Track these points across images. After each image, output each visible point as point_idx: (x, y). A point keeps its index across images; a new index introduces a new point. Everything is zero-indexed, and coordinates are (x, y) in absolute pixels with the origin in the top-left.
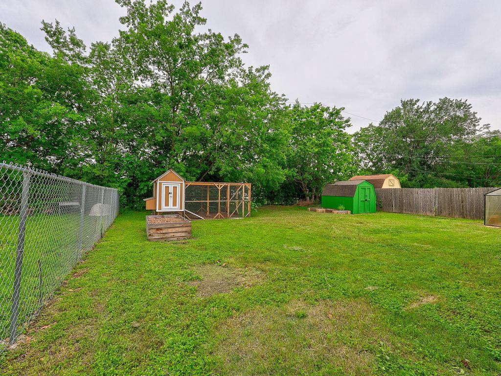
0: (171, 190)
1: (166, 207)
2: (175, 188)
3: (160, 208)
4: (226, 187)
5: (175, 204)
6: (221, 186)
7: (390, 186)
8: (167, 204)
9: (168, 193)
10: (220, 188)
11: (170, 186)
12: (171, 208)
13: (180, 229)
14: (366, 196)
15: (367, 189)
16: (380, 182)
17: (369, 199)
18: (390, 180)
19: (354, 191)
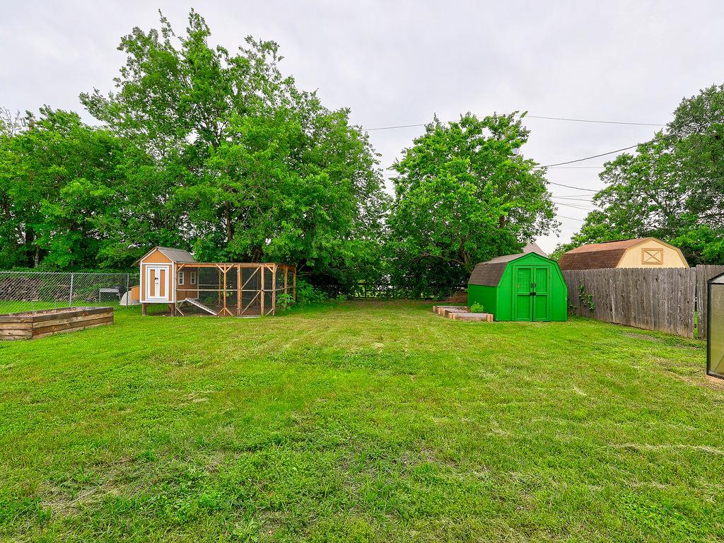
0: (157, 274)
1: (152, 297)
2: (163, 271)
3: (143, 299)
4: (234, 270)
5: (162, 293)
6: (227, 268)
7: (644, 263)
8: (153, 294)
9: (153, 279)
10: (225, 272)
11: (156, 269)
12: (157, 298)
13: (18, 326)
14: (533, 286)
15: (535, 271)
16: (616, 255)
17: (544, 293)
18: (645, 250)
19: (500, 276)
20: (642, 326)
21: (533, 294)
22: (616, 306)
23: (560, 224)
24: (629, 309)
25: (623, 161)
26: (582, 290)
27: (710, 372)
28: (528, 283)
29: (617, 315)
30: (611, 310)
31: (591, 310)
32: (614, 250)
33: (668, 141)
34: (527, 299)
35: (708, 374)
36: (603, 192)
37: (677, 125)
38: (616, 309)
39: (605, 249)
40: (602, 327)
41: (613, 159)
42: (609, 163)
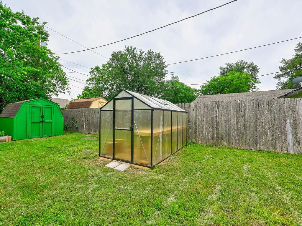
14: (42, 117)
15: (44, 108)
16: (89, 103)
17: (50, 121)
18: (100, 102)
19: (17, 111)
20: (94, 133)
21: (43, 122)
22: (85, 125)
23: (70, 89)
24: (90, 126)
25: (97, 68)
26: (73, 118)
27: (101, 155)
28: (39, 115)
29: (86, 129)
30: (84, 127)
31: (76, 128)
32: (89, 101)
33: (110, 65)
34: (38, 125)
35: (100, 156)
36: (90, 79)
37: (112, 60)
38: (86, 127)
39: (86, 101)
40: (81, 135)
41: (94, 67)
42: (93, 68)
